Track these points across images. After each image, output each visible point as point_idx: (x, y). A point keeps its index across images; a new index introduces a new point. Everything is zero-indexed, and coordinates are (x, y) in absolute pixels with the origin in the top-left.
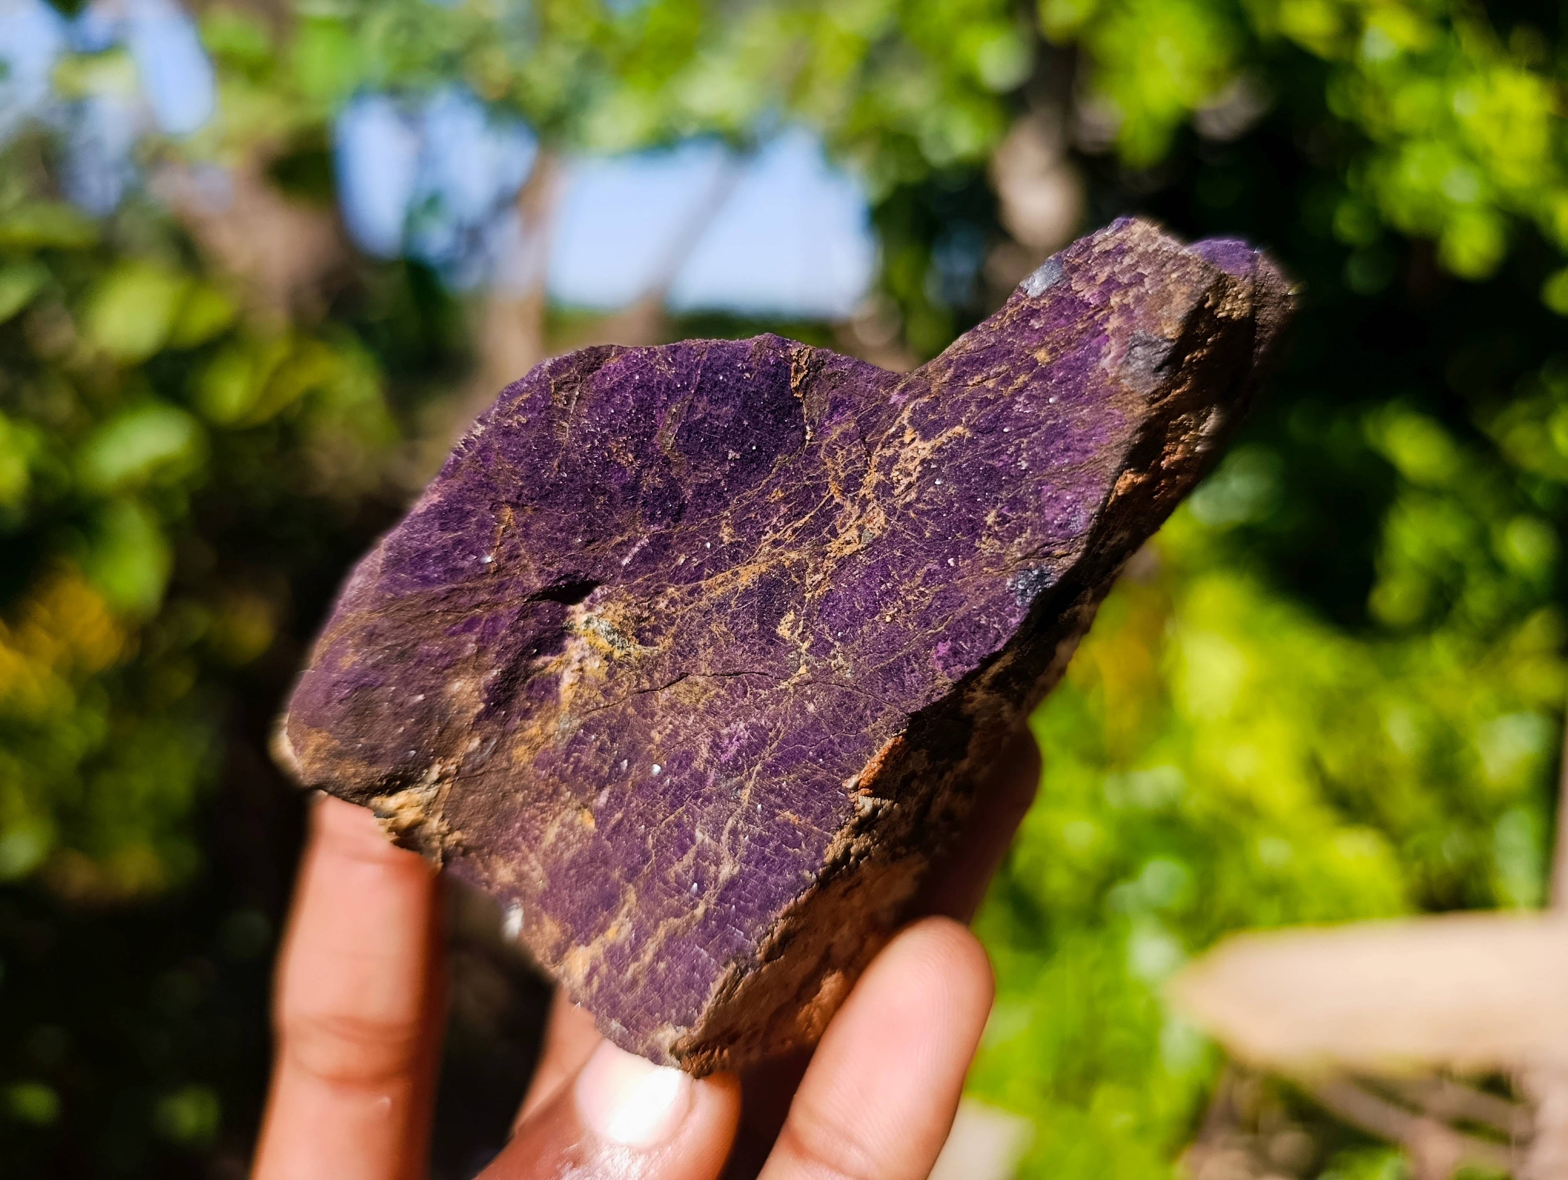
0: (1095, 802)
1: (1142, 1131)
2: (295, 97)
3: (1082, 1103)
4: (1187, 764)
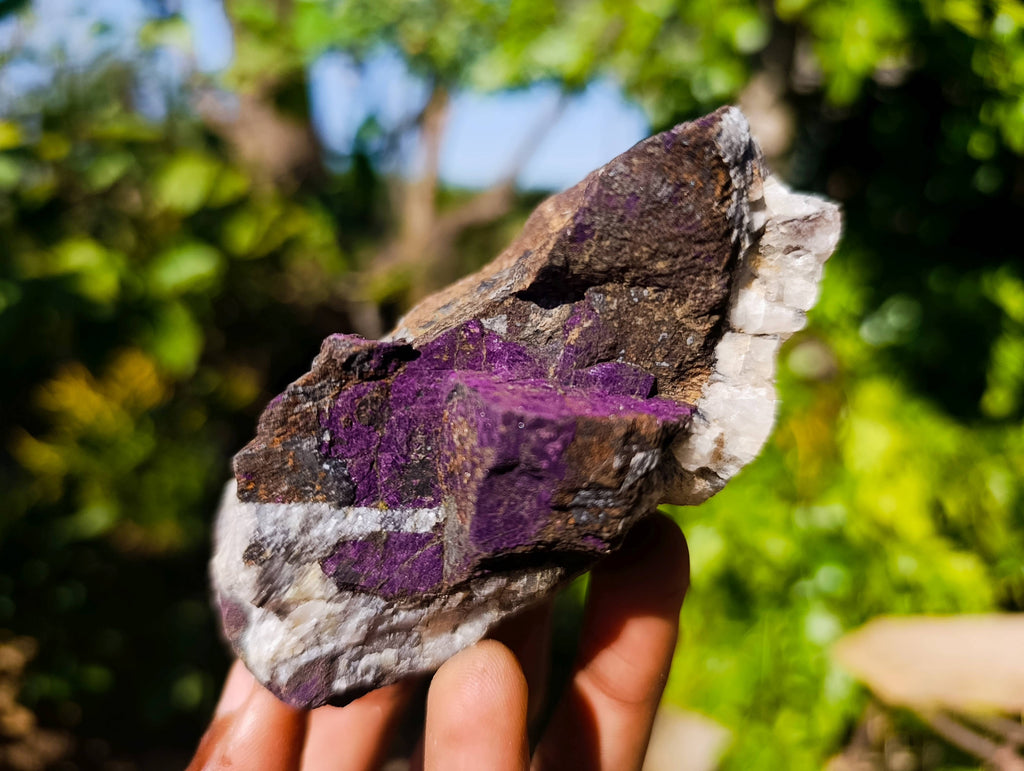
0: (788, 525)
1: (808, 743)
2: (291, 50)
3: (770, 722)
4: (851, 502)
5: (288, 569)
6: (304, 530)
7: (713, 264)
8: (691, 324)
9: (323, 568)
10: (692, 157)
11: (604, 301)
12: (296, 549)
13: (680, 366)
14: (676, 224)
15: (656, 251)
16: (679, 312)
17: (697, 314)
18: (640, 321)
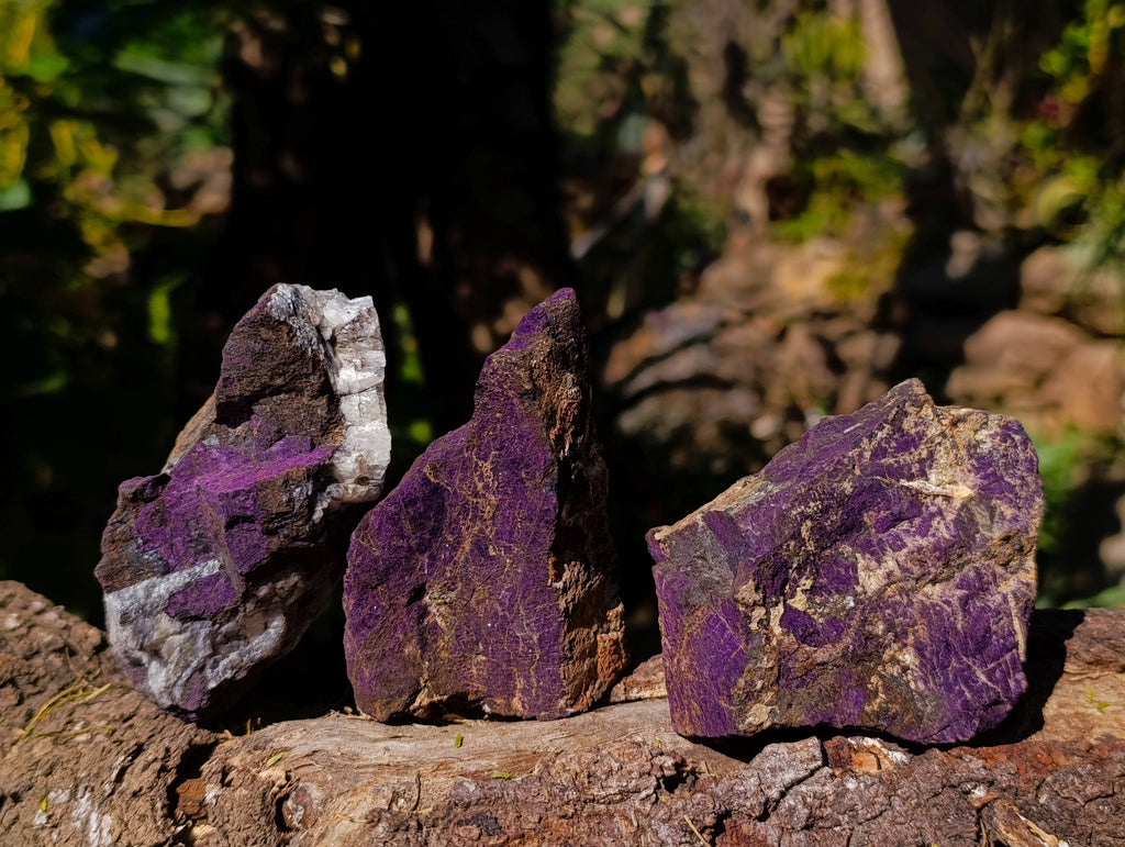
5: (149, 622)
6: (148, 596)
7: (305, 370)
8: (315, 403)
9: (168, 614)
10: (263, 326)
11: (262, 408)
12: (148, 608)
13: (322, 426)
14: (273, 360)
15: (272, 376)
16: (304, 399)
17: (314, 397)
18: (287, 412)
